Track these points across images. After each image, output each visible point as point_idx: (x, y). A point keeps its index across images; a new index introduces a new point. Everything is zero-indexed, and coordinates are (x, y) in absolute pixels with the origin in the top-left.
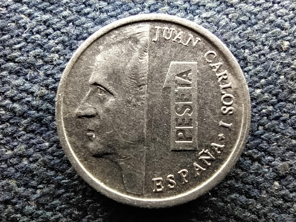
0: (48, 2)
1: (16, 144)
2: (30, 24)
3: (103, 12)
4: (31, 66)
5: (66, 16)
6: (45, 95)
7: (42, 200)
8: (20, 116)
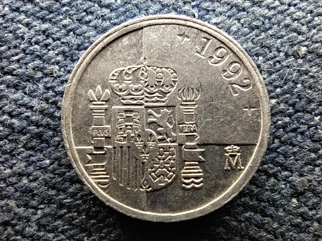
0: (47, 10)
1: (15, 161)
2: (28, 34)
3: (105, 20)
4: (30, 79)
5: (66, 25)
6: (44, 110)
7: (44, 221)
8: (18, 132)
